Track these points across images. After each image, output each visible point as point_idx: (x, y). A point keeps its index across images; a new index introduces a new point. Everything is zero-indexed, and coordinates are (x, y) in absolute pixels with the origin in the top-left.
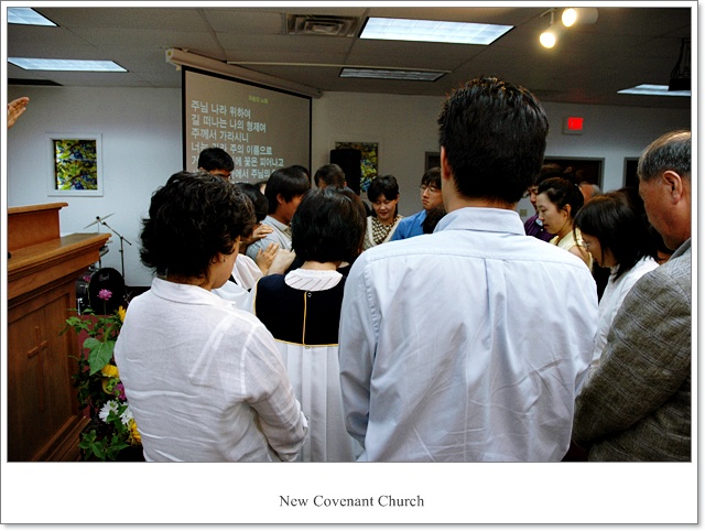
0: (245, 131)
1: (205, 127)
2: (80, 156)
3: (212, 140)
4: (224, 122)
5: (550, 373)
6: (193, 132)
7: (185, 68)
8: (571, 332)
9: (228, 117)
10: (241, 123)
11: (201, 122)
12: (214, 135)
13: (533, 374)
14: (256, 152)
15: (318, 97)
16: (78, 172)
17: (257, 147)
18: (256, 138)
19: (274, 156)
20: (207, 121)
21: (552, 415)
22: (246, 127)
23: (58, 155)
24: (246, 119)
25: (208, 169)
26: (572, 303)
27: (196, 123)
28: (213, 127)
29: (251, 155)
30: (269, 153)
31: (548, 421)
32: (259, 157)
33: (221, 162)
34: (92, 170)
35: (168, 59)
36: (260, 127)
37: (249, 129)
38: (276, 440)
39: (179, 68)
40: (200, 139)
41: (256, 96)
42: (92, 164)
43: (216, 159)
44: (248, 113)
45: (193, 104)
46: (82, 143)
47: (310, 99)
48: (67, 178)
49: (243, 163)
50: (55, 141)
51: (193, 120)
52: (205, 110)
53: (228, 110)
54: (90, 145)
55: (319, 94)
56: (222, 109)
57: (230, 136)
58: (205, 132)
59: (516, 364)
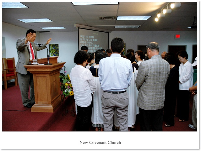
0: (92, 41)
1: (83, 41)
2: (55, 48)
3: (85, 44)
4: (88, 39)
5: (123, 73)
6: (80, 42)
7: (78, 28)
8: (126, 68)
9: (88, 38)
10: (91, 39)
11: (82, 39)
12: (85, 43)
13: (121, 73)
14: (95, 46)
15: (110, 32)
16: (54, 52)
17: (95, 45)
18: (95, 43)
19: (99, 47)
20: (84, 39)
21: (124, 79)
22: (93, 40)
23: (50, 48)
24: (93, 39)
25: (83, 50)
26: (126, 65)
27: (81, 40)
28: (85, 41)
29: (94, 47)
30: (98, 46)
31: (124, 80)
32: (96, 47)
33: (85, 49)
34: (58, 51)
35: (75, 26)
36: (96, 40)
37: (94, 41)
38: (92, 88)
39: (77, 28)
40: (82, 44)
41: (95, 33)
42: (58, 50)
43: (85, 48)
44: (93, 37)
45: (80, 36)
46: (55, 45)
47: (108, 33)
48: (52, 53)
49: (92, 49)
50: (49, 45)
51: (80, 39)
52: (83, 37)
53: (89, 37)
54: (57, 45)
55: (111, 32)
56: (87, 37)
57: (89, 43)
58: (83, 42)
59: (118, 72)
